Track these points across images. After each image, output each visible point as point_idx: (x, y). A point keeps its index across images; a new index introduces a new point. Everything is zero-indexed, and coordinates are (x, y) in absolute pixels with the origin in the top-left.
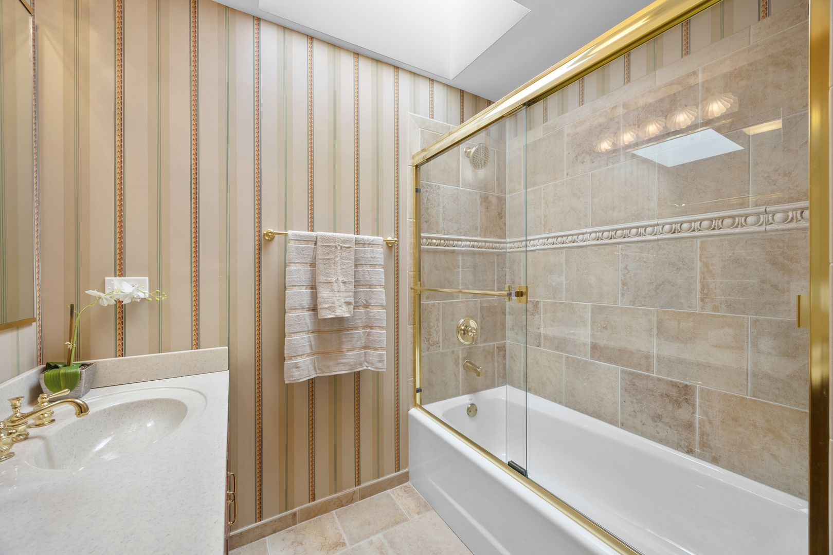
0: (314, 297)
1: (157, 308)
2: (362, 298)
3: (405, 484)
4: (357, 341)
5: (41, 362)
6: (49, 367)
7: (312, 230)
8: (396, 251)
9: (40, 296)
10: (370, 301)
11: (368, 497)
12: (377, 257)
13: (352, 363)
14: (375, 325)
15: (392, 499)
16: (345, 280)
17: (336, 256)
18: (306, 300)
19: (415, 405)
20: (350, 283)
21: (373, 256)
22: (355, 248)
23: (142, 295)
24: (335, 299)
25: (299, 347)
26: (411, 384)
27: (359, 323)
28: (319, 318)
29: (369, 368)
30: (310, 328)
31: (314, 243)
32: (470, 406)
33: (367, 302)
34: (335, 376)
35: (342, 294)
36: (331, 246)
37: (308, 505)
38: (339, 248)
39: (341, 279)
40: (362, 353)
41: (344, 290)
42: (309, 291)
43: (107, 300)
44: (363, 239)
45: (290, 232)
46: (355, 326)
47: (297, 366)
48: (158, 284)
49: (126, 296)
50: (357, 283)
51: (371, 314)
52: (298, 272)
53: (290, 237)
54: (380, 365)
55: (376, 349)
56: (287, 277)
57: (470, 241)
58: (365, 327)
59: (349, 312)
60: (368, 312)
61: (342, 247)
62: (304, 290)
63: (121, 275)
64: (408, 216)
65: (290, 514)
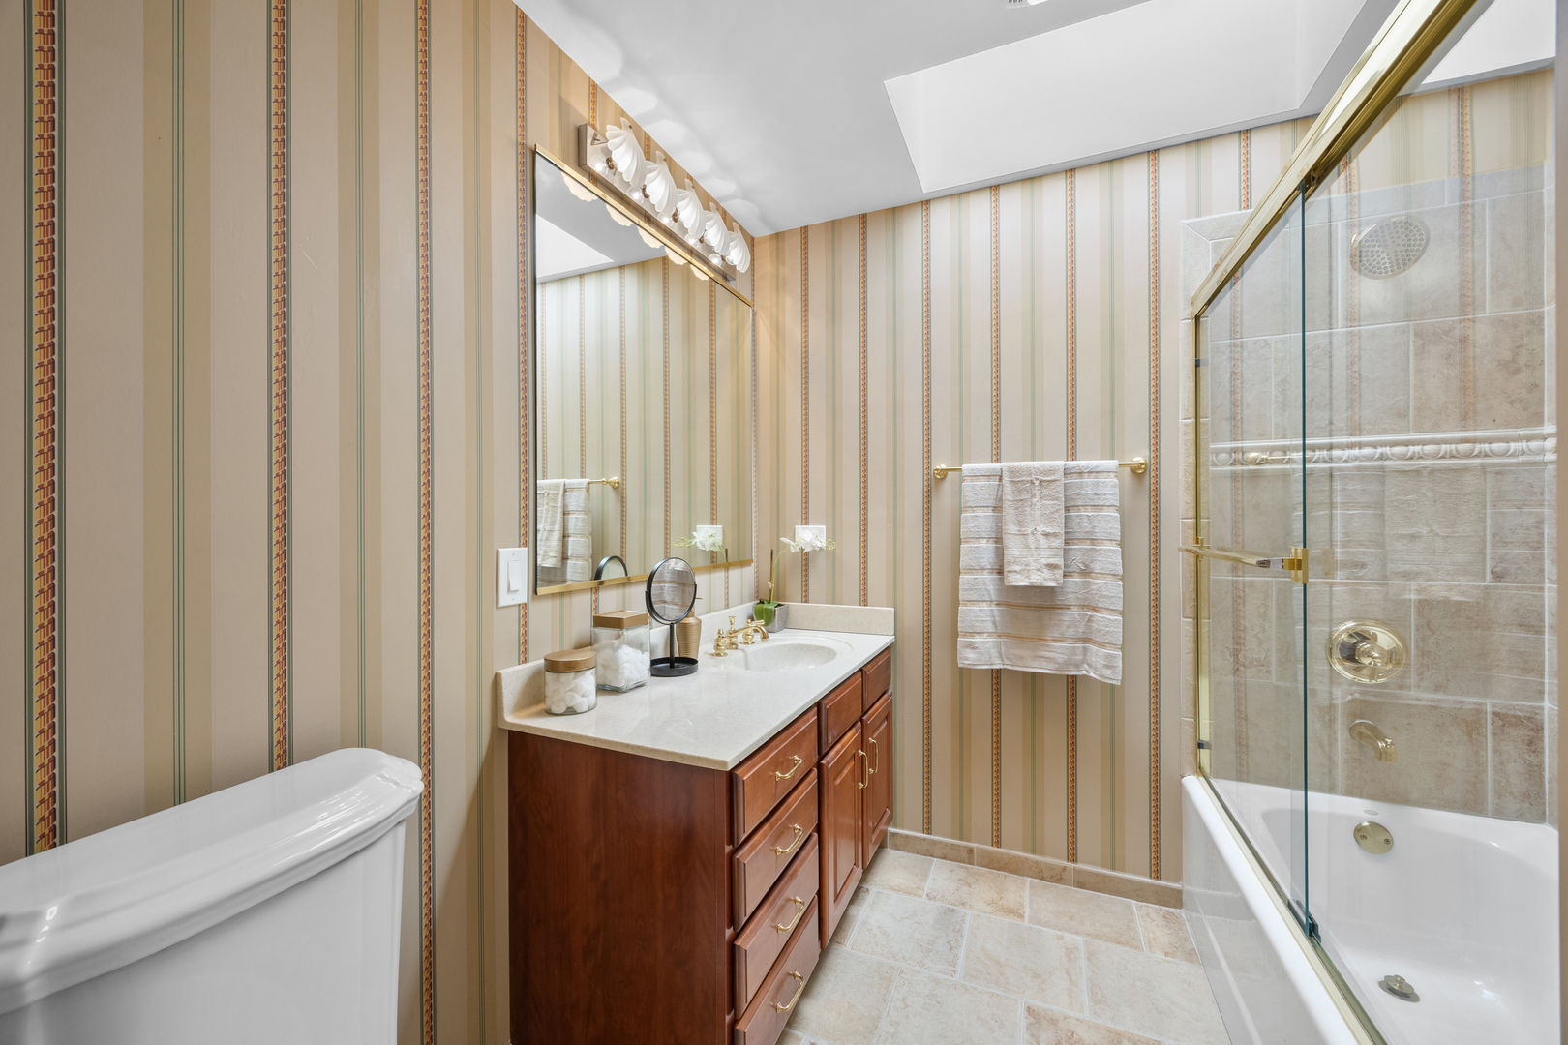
0: (1000, 553)
1: (833, 557)
2: (1077, 563)
3: (1172, 910)
4: (1068, 627)
5: (757, 597)
6: (762, 602)
7: (998, 461)
8: (1152, 480)
9: (757, 542)
10: (1092, 565)
11: (1089, 889)
12: (1106, 492)
13: (1061, 661)
14: (1100, 605)
15: (1132, 913)
16: (1049, 530)
17: (1033, 496)
18: (987, 558)
19: (1200, 771)
20: (1055, 535)
21: (1098, 492)
22: (1063, 481)
23: (819, 544)
24: (1030, 559)
25: (976, 621)
26: (1189, 730)
27: (1071, 599)
28: (1006, 584)
29: (1091, 675)
30: (994, 598)
31: (998, 478)
32: (1366, 824)
33: (1086, 566)
34: (1034, 674)
35: (1041, 553)
36: (1023, 483)
37: (990, 847)
38: (1037, 483)
39: (1041, 529)
40: (1079, 648)
41: (1046, 545)
42: (991, 545)
43: (794, 549)
44: (1079, 466)
45: (965, 467)
46: (1066, 602)
47: (971, 646)
48: (833, 534)
49: (807, 543)
50: (1070, 536)
51: (1094, 587)
52: (977, 521)
53: (965, 473)
54: (1108, 672)
55: (1101, 645)
56: (962, 526)
57: (1374, 445)
58: (1083, 607)
59: (1056, 580)
60: (1090, 582)
61: (1041, 481)
62: (984, 543)
63: (807, 524)
64: (1181, 415)
65: (965, 847)
